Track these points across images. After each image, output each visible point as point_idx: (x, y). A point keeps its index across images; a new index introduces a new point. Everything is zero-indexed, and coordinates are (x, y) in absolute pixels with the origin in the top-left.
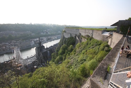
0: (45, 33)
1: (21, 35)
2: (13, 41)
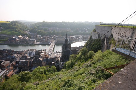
0: (84, 31)
1: (62, 31)
2: (55, 36)
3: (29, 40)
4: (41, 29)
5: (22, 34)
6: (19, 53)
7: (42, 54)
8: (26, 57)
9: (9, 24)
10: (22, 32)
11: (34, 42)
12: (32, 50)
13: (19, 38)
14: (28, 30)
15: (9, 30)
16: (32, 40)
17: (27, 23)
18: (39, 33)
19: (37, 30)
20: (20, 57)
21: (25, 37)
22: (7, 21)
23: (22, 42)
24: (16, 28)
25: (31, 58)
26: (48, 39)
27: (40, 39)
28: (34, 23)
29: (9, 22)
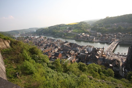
2: (119, 33)
3: (90, 37)
4: (102, 26)
5: (85, 32)
6: (81, 47)
7: (99, 52)
8: (85, 51)
9: (78, 25)
10: (85, 31)
11: (93, 40)
12: (90, 47)
13: (82, 35)
14: (90, 28)
15: (77, 29)
16: (92, 38)
17: (91, 22)
18: (99, 31)
19: (98, 27)
20: (81, 50)
21: (87, 34)
22: (77, 23)
23: (84, 38)
24: (82, 27)
25: (89, 54)
26: (109, 37)
27: (100, 37)
28: (96, 21)
29: (78, 23)
